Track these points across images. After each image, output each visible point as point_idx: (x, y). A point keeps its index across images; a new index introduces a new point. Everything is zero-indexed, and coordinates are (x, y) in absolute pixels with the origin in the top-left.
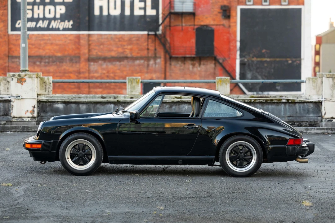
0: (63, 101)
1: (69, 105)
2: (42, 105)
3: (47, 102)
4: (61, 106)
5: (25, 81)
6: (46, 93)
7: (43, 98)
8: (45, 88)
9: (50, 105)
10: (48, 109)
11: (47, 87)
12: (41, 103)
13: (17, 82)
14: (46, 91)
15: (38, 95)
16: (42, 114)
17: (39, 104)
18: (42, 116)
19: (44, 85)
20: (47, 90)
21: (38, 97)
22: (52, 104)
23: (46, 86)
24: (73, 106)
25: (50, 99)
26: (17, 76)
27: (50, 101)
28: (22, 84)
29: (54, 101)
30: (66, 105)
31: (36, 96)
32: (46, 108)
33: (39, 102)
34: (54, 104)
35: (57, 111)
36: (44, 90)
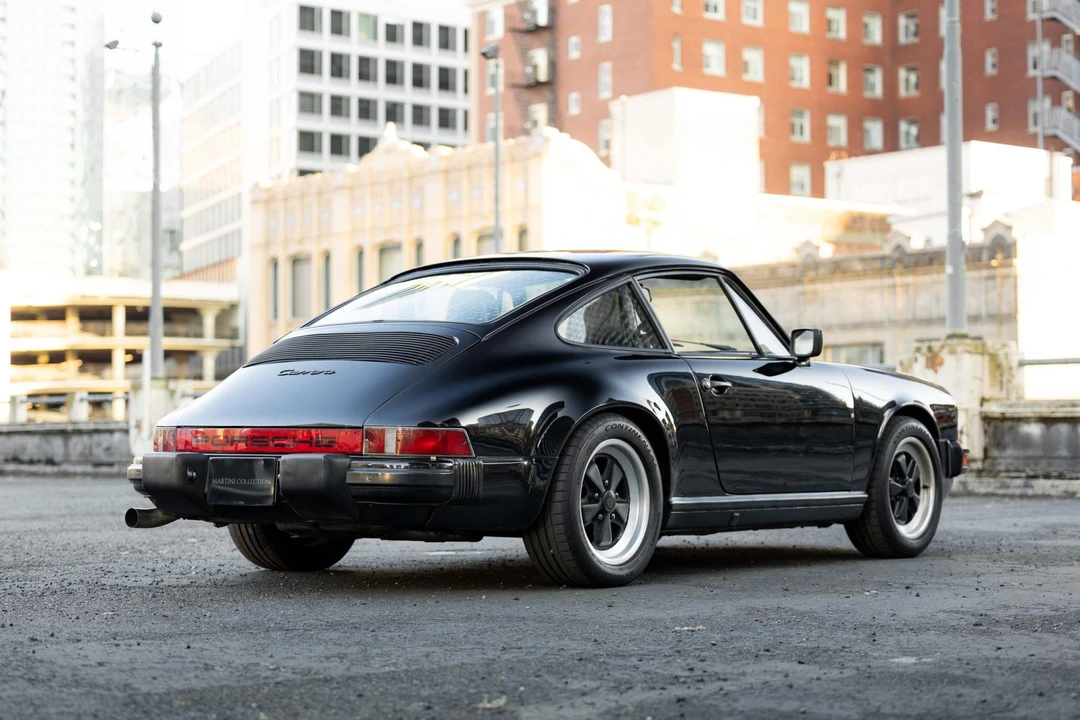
0: (1037, 415)
1: (1053, 429)
2: (996, 427)
3: (1003, 418)
4: (1034, 430)
5: (941, 363)
6: (1003, 394)
7: (994, 409)
8: (1001, 383)
9: (1011, 428)
10: (1007, 439)
11: (1005, 379)
12: (993, 423)
13: (927, 367)
14: (1001, 389)
15: (983, 400)
16: (995, 453)
17: (989, 424)
18: (995, 458)
19: (997, 373)
20: (1005, 386)
21: (982, 405)
22: (1015, 424)
23: (1001, 375)
24: (1064, 428)
25: (1010, 412)
26: (924, 350)
27: (1008, 415)
28: (936, 371)
29: (1016, 415)
30: (1048, 428)
31: (978, 402)
32: (1003, 435)
33: (987, 419)
34: (1021, 424)
35: (1026, 442)
36: (998, 387)
